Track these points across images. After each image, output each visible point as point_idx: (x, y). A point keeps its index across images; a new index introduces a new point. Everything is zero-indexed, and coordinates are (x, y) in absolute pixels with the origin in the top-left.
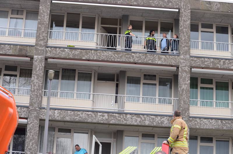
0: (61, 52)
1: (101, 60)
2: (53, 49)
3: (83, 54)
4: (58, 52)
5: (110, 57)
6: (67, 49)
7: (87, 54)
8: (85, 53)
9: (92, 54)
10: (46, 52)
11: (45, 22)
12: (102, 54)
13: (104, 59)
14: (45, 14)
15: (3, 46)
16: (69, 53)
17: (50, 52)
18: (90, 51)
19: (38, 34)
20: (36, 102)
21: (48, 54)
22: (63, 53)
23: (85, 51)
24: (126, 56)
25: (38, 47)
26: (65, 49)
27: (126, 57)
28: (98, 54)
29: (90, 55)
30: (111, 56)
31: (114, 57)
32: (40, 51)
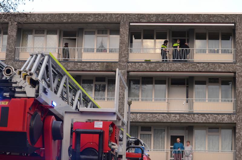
2: (133, 64)
3: (158, 67)
4: (137, 66)
7: (161, 66)
9: (165, 67)
10: (128, 67)
11: (125, 42)
12: (173, 66)
13: (175, 70)
14: (125, 35)
15: (93, 64)
16: (146, 67)
17: (131, 66)
19: (120, 52)
20: (122, 108)
21: (129, 68)
22: (142, 67)
23: (159, 64)
25: (121, 63)
26: (143, 64)
27: (193, 67)
28: (170, 66)
30: (180, 67)
31: (183, 67)
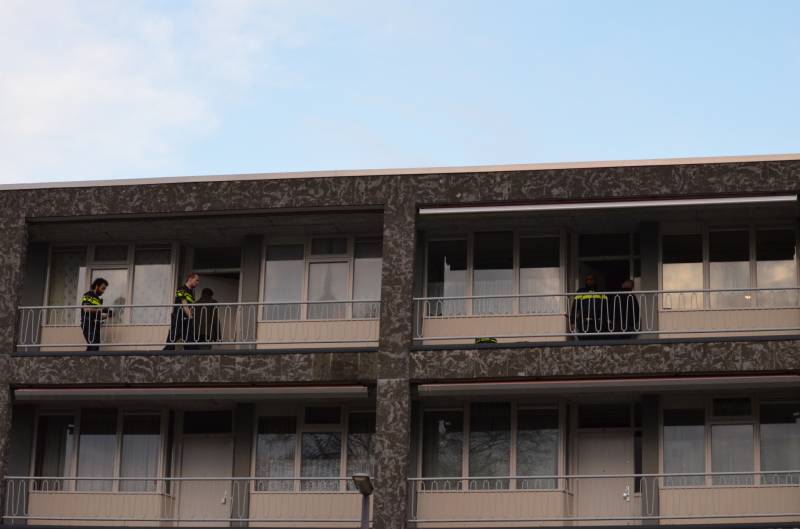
0: (456, 363)
1: (571, 374)
2: (430, 353)
3: (520, 363)
4: (445, 363)
5: (598, 365)
6: (473, 351)
7: (531, 360)
8: (524, 358)
9: (546, 359)
10: (413, 364)
11: (402, 277)
12: (576, 357)
13: (582, 370)
14: (403, 252)
15: (287, 358)
16: (477, 364)
17: (424, 363)
18: (540, 350)
19: (385, 314)
20: (392, 515)
21: (417, 370)
22: (462, 364)
23: (523, 351)
24: (647, 355)
25: (387, 353)
26: (467, 352)
27: (647, 359)
28: (564, 358)
29: (538, 363)
30: (603, 361)
31: (612, 361)
32: (393, 365)
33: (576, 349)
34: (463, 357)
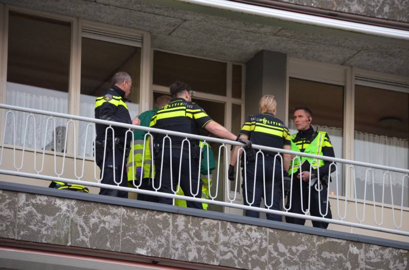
0: (39, 216)
1: (216, 263)
3: (140, 232)
4: (22, 214)
5: (254, 256)
6: (67, 202)
7: (158, 232)
8: (146, 227)
9: (179, 235)
12: (223, 238)
13: (231, 260)
16: (74, 224)
22: (49, 221)
24: (326, 254)
26: (59, 202)
27: (326, 260)
28: (205, 234)
29: (167, 239)
30: (262, 251)
31: (275, 254)
33: (224, 227)
34: (51, 210)
